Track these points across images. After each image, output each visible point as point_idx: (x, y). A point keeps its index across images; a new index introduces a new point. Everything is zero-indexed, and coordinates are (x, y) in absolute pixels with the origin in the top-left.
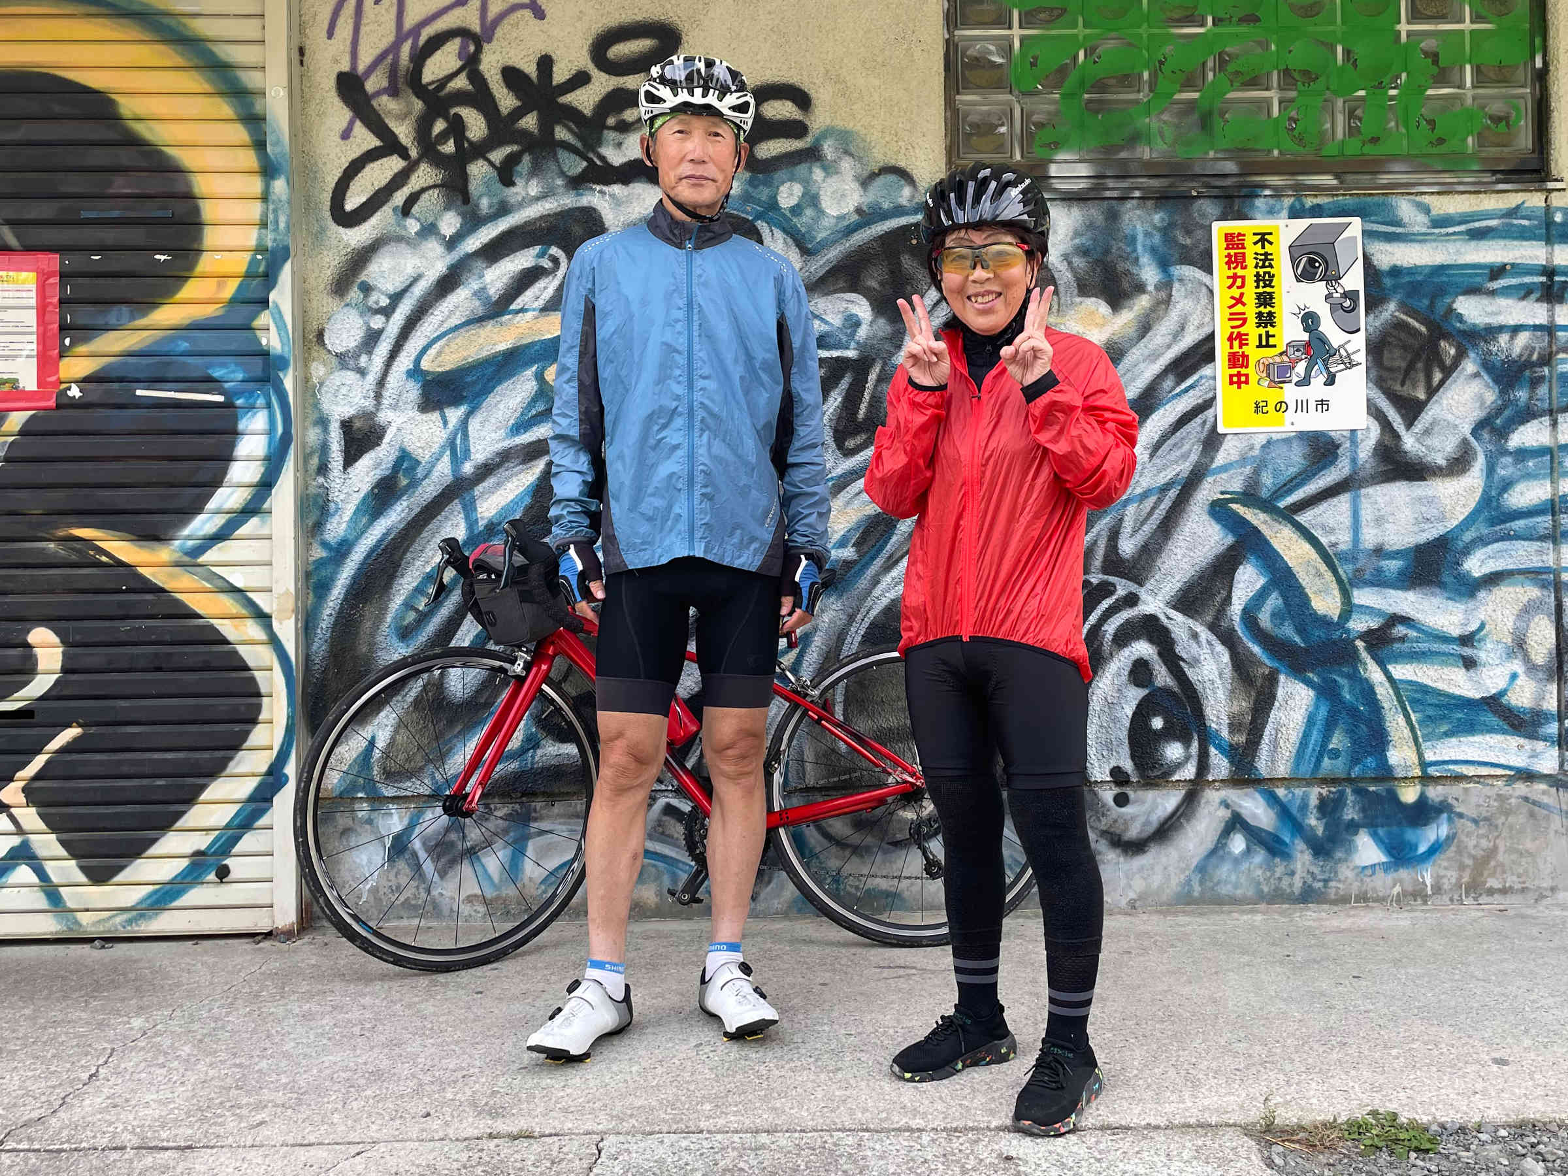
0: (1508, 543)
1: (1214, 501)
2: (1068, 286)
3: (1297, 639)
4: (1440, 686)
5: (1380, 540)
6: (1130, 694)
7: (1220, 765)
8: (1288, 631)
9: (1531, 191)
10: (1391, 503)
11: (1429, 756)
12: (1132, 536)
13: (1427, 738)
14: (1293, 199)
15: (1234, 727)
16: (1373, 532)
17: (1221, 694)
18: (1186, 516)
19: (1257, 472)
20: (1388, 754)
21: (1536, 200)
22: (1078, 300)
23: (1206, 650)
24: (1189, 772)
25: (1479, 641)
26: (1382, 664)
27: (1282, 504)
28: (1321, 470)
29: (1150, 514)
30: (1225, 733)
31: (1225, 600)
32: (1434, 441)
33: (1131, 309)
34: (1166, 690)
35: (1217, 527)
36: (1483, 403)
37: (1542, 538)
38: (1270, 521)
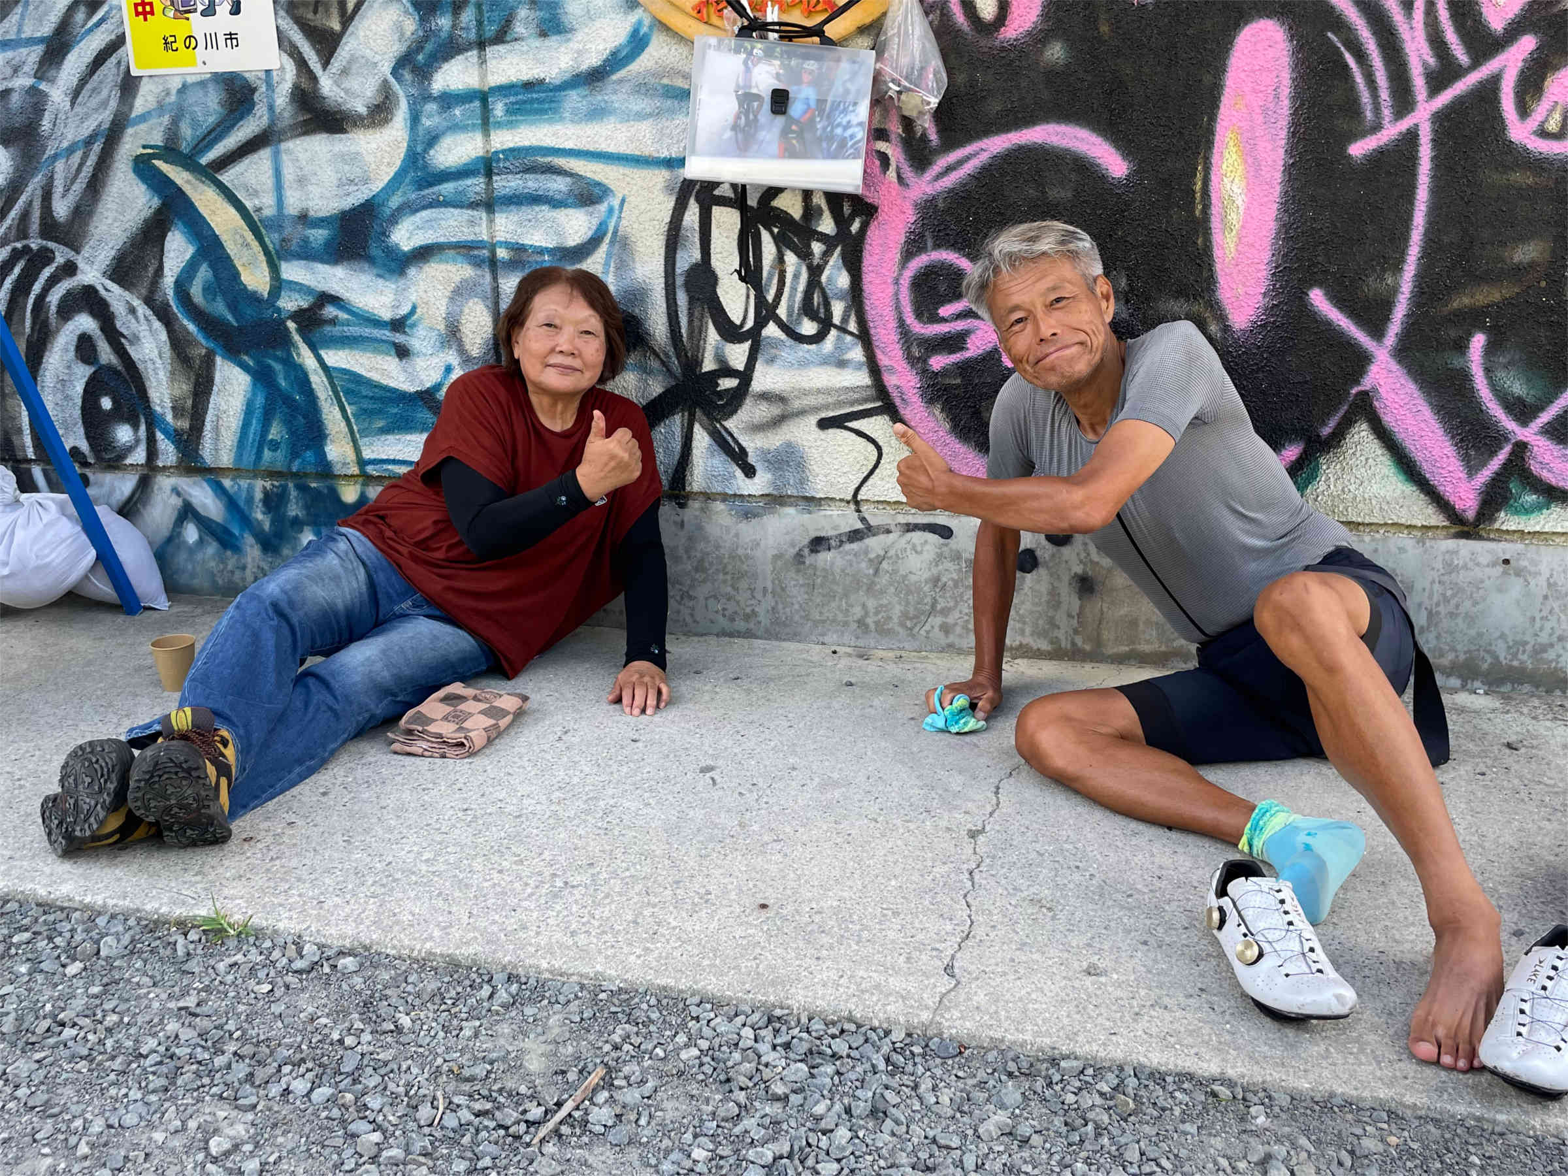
0: (436, 210)
1: (137, 157)
3: (230, 317)
4: (375, 376)
5: (304, 205)
6: (76, 370)
7: (168, 452)
8: (220, 308)
10: (312, 160)
11: (367, 454)
12: (64, 196)
13: (365, 433)
15: (177, 410)
16: (297, 194)
17: (163, 375)
18: (112, 174)
19: (175, 122)
20: (327, 449)
23: (145, 327)
24: (139, 456)
25: (413, 326)
26: (313, 348)
27: (204, 161)
28: (241, 118)
29: (79, 170)
30: (169, 417)
31: (157, 271)
32: (353, 83)
34: (109, 368)
35: (143, 187)
36: (402, 35)
37: (473, 205)
38: (194, 181)
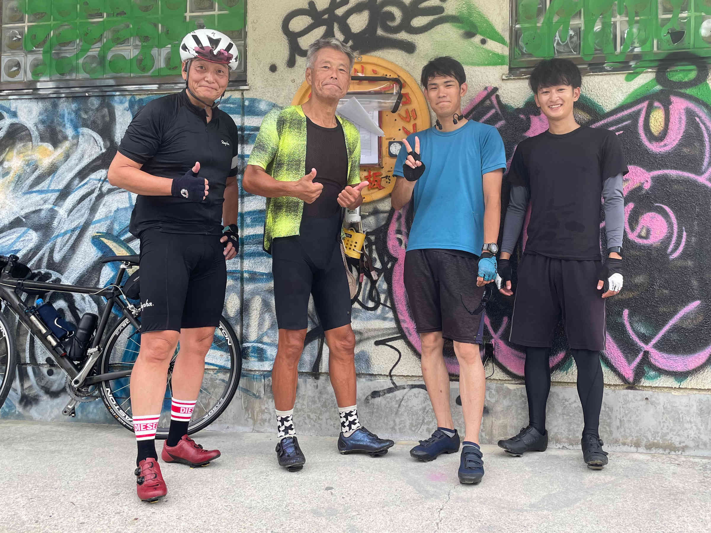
1: (94, 236)
2: (36, 138)
9: (234, 90)
12: (59, 252)
14: (130, 97)
18: (81, 243)
19: (112, 223)
21: (237, 95)
22: (40, 144)
23: (88, 304)
27: (122, 238)
29: (67, 241)
31: (96, 282)
33: (62, 148)
34: (70, 323)
35: (95, 248)
38: (117, 246)
